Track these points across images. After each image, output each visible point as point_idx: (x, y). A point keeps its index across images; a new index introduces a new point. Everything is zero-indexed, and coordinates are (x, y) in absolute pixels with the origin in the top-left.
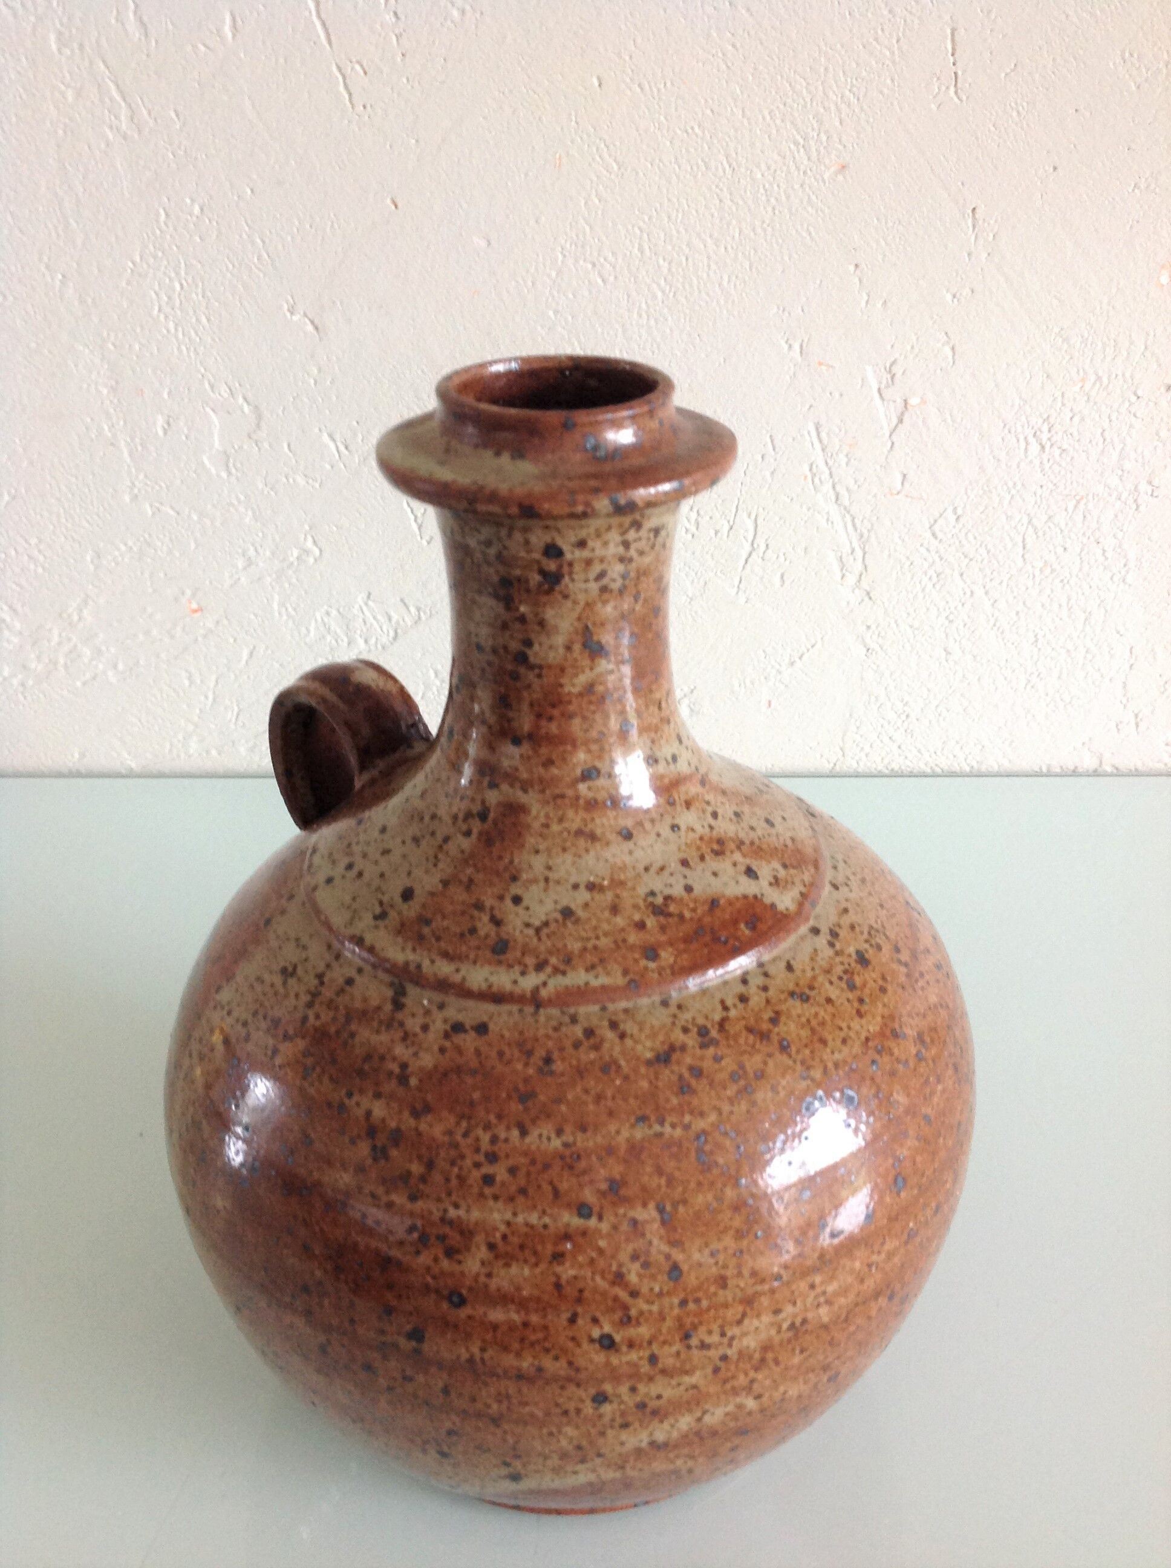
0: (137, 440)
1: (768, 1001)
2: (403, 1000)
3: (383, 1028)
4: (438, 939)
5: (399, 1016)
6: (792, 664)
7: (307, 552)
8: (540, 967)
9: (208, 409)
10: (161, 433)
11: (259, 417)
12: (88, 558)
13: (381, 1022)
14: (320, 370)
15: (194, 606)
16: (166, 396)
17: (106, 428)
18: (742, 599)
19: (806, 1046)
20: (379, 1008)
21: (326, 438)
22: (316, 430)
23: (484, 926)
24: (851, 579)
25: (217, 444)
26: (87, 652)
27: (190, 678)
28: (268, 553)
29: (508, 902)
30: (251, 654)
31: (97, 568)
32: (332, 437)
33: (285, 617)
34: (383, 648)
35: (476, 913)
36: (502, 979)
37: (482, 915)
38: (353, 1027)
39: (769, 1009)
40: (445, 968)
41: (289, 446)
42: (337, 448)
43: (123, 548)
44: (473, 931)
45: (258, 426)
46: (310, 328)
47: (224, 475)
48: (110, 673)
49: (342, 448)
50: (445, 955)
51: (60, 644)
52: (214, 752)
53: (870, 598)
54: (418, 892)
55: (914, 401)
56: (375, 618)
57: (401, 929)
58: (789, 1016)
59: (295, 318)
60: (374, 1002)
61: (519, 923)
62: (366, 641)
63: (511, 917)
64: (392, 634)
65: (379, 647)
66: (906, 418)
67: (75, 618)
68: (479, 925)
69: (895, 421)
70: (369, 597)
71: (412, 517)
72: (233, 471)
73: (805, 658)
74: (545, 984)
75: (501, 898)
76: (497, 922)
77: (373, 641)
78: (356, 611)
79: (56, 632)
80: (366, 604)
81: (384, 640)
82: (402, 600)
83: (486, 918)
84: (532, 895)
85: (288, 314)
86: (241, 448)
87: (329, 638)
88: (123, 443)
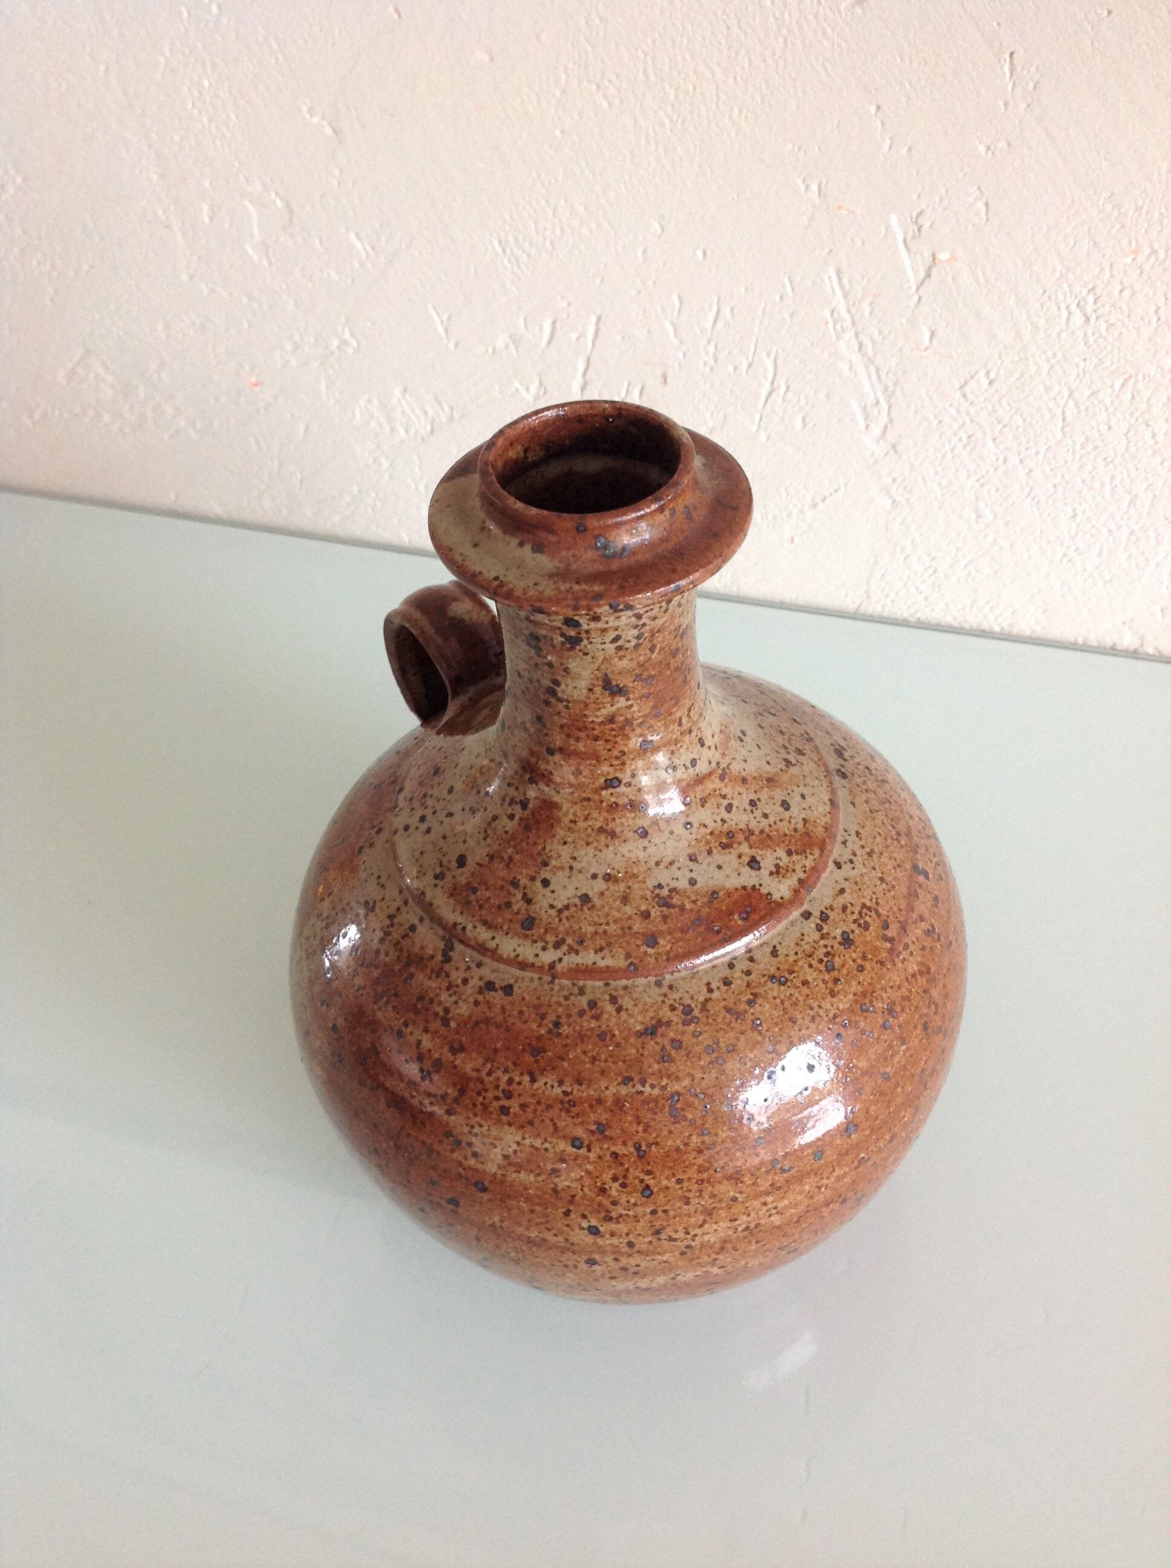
0: (188, 225)
1: (748, 985)
2: (451, 954)
3: (434, 976)
4: (481, 907)
5: (447, 967)
6: (815, 505)
8: (557, 945)
9: (245, 202)
10: (207, 220)
11: (291, 212)
13: (432, 971)
15: (254, 379)
16: (207, 185)
19: (776, 1024)
20: (432, 957)
22: (343, 230)
23: (518, 904)
25: (256, 233)
29: (538, 884)
32: (358, 235)
33: (332, 401)
35: (512, 889)
36: (528, 951)
37: (516, 892)
38: (412, 970)
39: (749, 991)
40: (484, 934)
44: (508, 905)
47: (266, 263)
50: (485, 923)
54: (469, 860)
57: (454, 892)
58: (766, 998)
59: (315, 120)
60: (430, 951)
61: (545, 905)
63: (540, 897)
68: (513, 900)
70: (406, 390)
73: (827, 501)
74: (561, 960)
75: (533, 879)
76: (528, 901)
80: (404, 398)
83: (519, 896)
84: (558, 879)
85: (308, 116)
86: (278, 239)
87: (373, 424)
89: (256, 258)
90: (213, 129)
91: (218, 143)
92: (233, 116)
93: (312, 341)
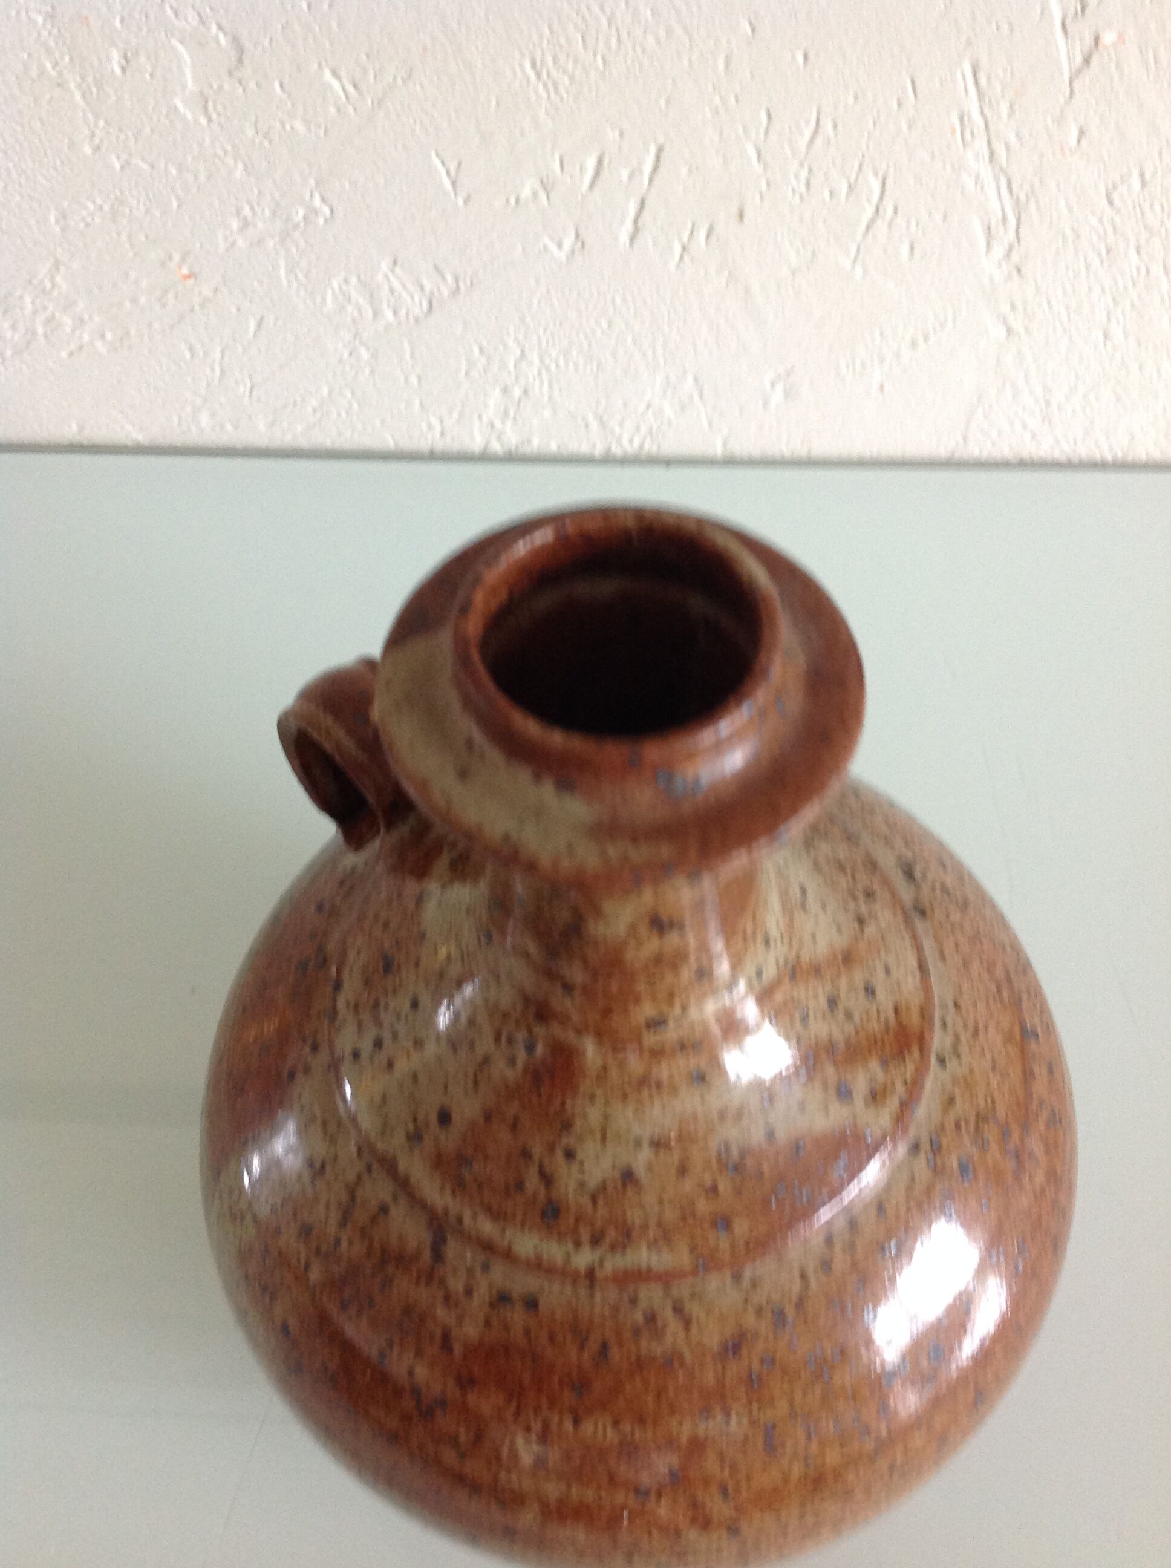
0: (90, 79)
1: (853, 1265)
2: (444, 1250)
3: (423, 1281)
4: (481, 1188)
5: (440, 1269)
6: (914, 345)
7: (316, 212)
8: (596, 1240)
9: (175, 42)
10: (118, 71)
11: (241, 51)
12: (52, 219)
13: (420, 1273)
15: (185, 271)
16: (117, 24)
17: (49, 66)
18: (858, 272)
20: (418, 1253)
21: (327, 75)
22: (315, 65)
23: (533, 1182)
24: (999, 251)
25: (190, 83)
26: (67, 321)
27: (191, 349)
28: (267, 212)
29: (559, 1154)
30: (259, 324)
31: (63, 230)
32: (335, 73)
33: (295, 285)
34: (417, 320)
35: (523, 1162)
36: (554, 1251)
37: (530, 1166)
39: (855, 1274)
40: (487, 1227)
41: (282, 86)
42: (344, 90)
43: (91, 206)
44: (520, 1186)
45: (240, 60)
47: (203, 121)
48: (99, 344)
49: (350, 89)
50: (488, 1211)
51: (35, 312)
52: (229, 427)
53: (1020, 274)
54: (456, 1117)
55: (1108, 38)
56: (404, 286)
57: (439, 1162)
58: (876, 1277)
60: (412, 1245)
61: (572, 1185)
62: (395, 313)
63: (563, 1175)
64: (425, 305)
65: (412, 320)
66: (1095, 60)
67: (48, 285)
68: (526, 1179)
69: (1079, 59)
70: (395, 262)
71: (443, 172)
72: (214, 116)
74: (601, 1262)
75: (551, 1148)
76: (547, 1179)
77: (403, 313)
78: (380, 277)
79: (28, 300)
80: (393, 271)
81: (417, 311)
82: (436, 267)
83: (534, 1172)
84: (588, 1150)
86: (221, 87)
87: (350, 309)
88: (72, 85)
89: (189, 114)
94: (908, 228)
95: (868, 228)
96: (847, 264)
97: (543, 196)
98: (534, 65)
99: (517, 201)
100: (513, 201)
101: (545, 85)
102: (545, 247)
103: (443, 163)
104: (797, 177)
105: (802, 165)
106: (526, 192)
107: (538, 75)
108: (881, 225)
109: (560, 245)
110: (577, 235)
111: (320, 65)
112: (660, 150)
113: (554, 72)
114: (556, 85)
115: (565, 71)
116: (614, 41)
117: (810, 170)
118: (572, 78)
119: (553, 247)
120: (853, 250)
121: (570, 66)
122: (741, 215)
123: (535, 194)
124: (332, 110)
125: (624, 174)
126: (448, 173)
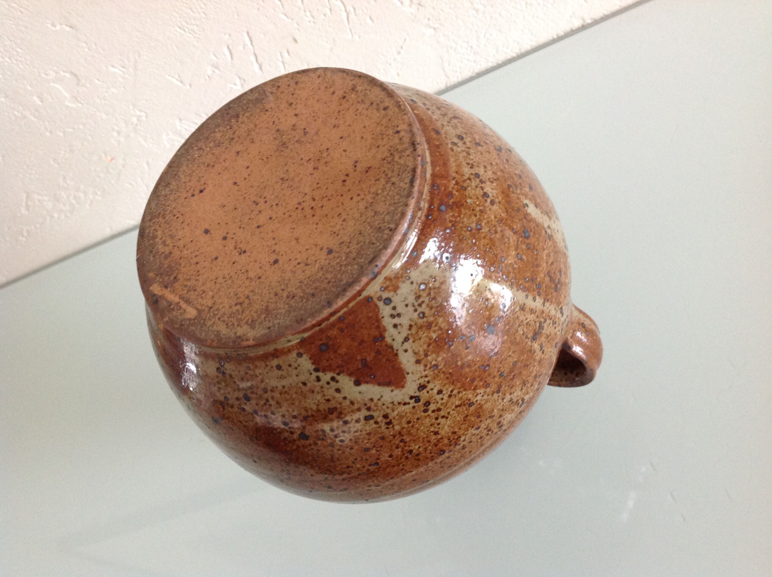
0: (33, 111)
6: (399, 53)
7: (140, 116)
9: (52, 84)
10: (40, 103)
11: (76, 75)
12: (52, 163)
14: (86, 43)
15: (109, 158)
16: (29, 88)
17: (16, 113)
18: (356, 38)
21: (111, 68)
22: (105, 68)
25: (66, 95)
26: (82, 195)
27: (130, 184)
30: (148, 164)
31: (58, 164)
32: (113, 66)
33: (151, 145)
41: (98, 80)
42: (120, 70)
43: (62, 152)
45: (78, 79)
46: (68, 29)
47: (80, 105)
48: (97, 197)
51: (68, 197)
53: (422, 6)
59: (58, 28)
67: (66, 185)
71: (174, 80)
72: (82, 102)
73: (404, 47)
79: (63, 194)
80: (181, 123)
85: (53, 28)
86: (78, 91)
88: (28, 115)
89: (74, 106)
90: (14, 61)
91: (21, 66)
92: (19, 50)
93: (124, 125)
94: (363, 11)
95: (348, 20)
96: (350, 36)
97: (216, 71)
98: (180, 28)
99: (209, 77)
100: (207, 78)
101: (190, 33)
102: (231, 88)
103: (173, 77)
104: (307, 17)
105: (305, 11)
106: (209, 72)
107: (184, 30)
108: (352, 16)
109: (235, 84)
110: (240, 78)
111: (106, 67)
112: (248, 33)
113: (189, 27)
114: (194, 31)
115: (193, 25)
116: (203, 5)
117: (310, 11)
118: (197, 26)
119: (234, 86)
120: (349, 31)
121: (193, 21)
122: (296, 41)
123: (214, 72)
124: (121, 79)
125: (241, 48)
126: (177, 80)
